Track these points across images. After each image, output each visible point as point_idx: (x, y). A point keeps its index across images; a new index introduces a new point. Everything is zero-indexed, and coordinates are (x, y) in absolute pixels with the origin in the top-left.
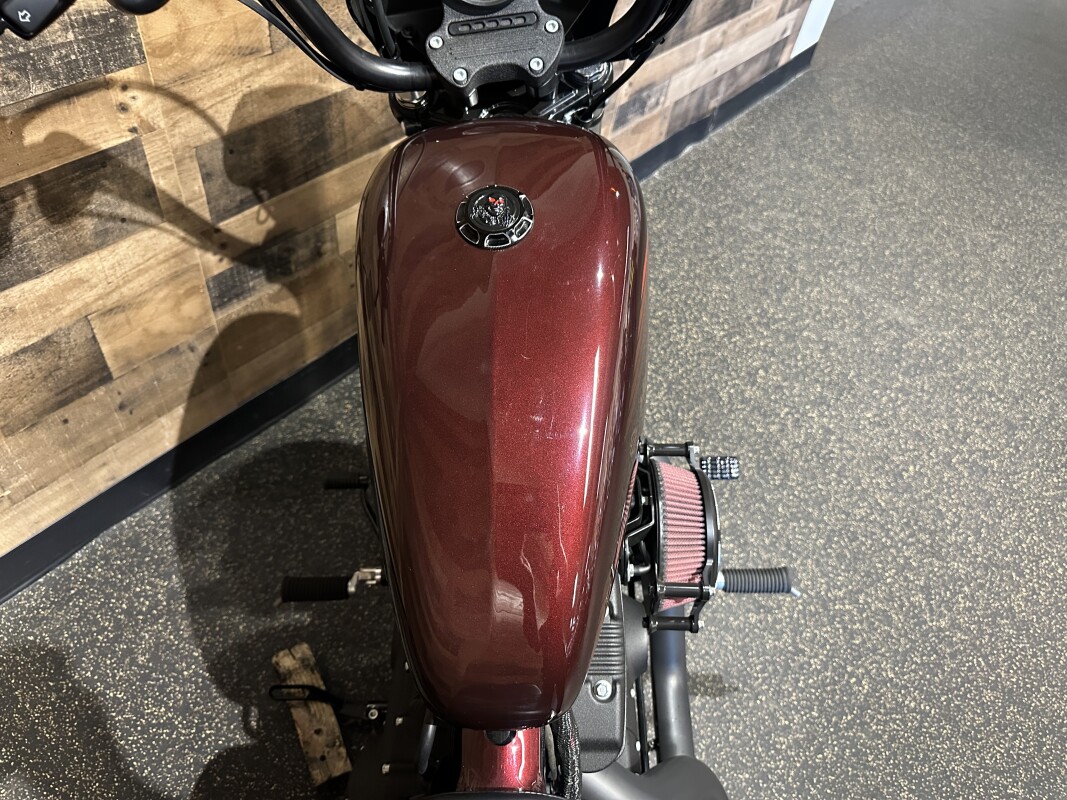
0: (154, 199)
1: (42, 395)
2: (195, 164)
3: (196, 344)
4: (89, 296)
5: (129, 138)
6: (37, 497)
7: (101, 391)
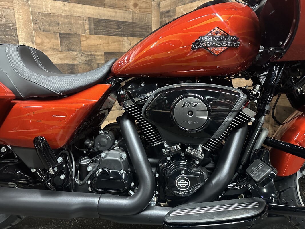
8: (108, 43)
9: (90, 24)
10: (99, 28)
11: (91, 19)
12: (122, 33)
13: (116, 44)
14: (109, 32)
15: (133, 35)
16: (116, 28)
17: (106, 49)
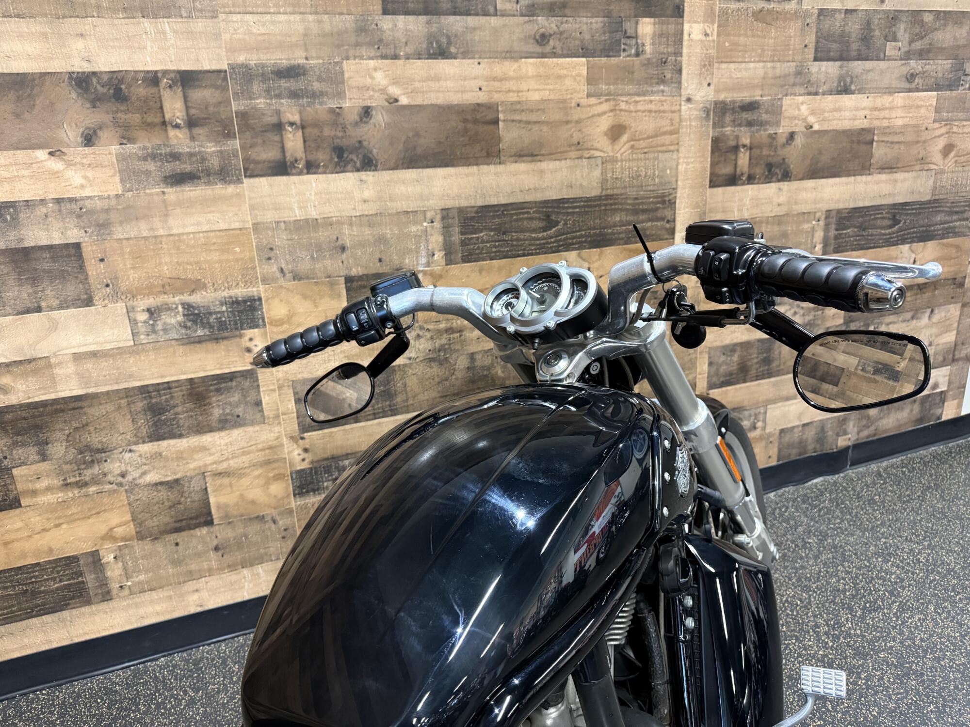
0: (260, 408)
1: (165, 519)
2: (291, 391)
3: (278, 518)
4: (209, 460)
5: (249, 367)
6: (147, 596)
7: (204, 530)
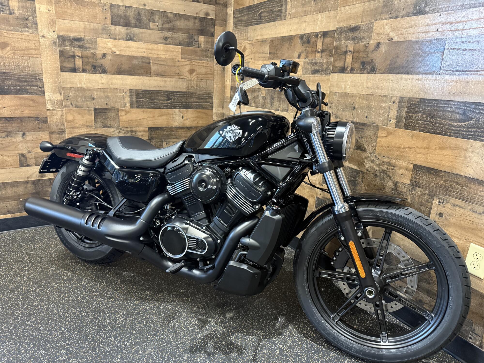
8: (154, 117)
9: (131, 96)
10: (142, 100)
11: (133, 91)
12: (172, 105)
13: (164, 117)
14: (155, 104)
15: (187, 107)
16: (165, 100)
17: (151, 124)
